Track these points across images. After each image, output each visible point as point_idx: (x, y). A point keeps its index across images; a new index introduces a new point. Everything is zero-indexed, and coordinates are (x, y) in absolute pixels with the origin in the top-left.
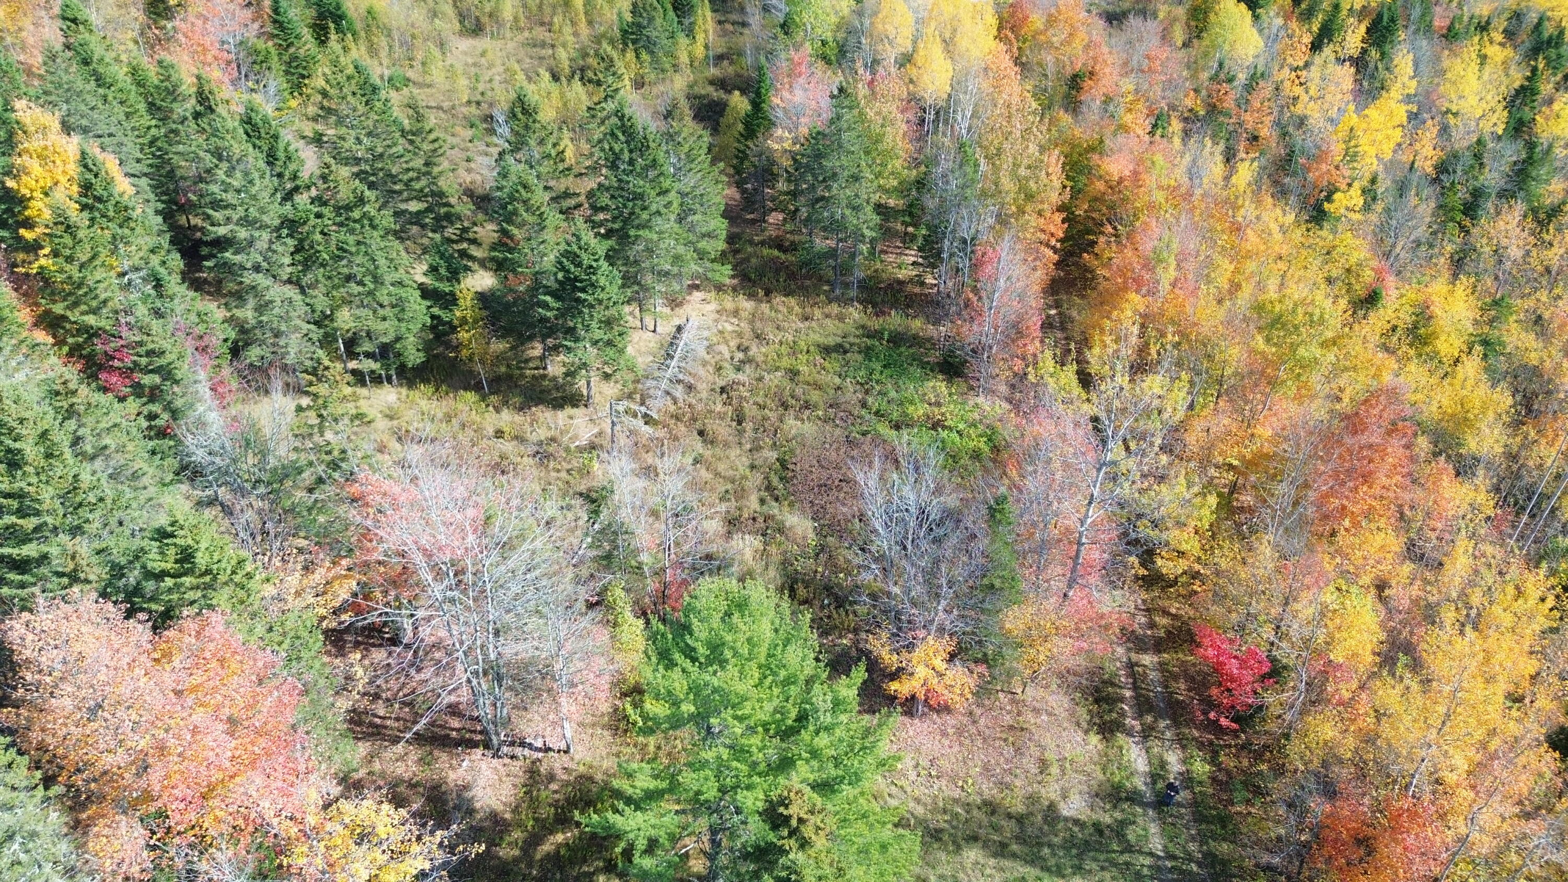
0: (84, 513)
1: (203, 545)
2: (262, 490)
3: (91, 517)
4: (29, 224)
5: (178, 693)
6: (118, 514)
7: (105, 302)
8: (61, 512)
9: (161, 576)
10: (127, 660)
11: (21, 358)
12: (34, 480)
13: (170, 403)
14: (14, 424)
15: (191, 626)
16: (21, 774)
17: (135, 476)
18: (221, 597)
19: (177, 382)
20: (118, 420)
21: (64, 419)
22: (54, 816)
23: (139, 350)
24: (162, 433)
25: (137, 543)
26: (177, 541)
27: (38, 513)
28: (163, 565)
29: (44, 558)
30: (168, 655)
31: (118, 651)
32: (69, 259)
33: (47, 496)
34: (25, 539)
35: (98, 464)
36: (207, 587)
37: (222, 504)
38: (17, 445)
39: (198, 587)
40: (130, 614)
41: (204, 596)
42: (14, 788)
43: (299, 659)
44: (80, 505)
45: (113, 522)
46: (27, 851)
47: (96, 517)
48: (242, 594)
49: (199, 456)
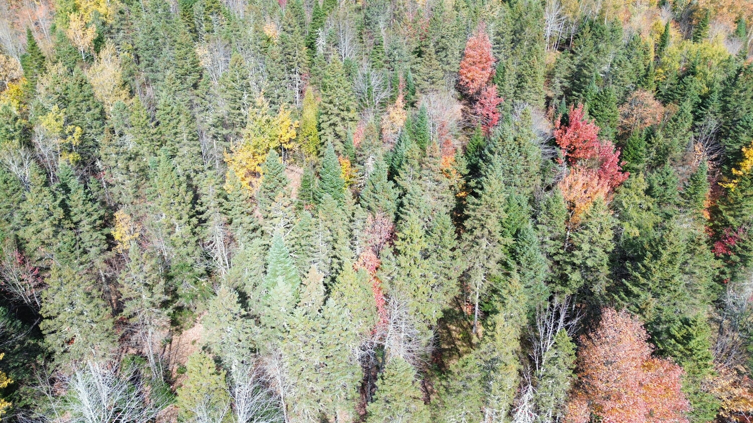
0: (665, 291)
1: (698, 339)
2: (744, 334)
3: (666, 294)
4: (738, 168)
5: (641, 384)
6: (678, 301)
7: (743, 215)
8: (657, 285)
9: (673, 337)
10: (634, 356)
11: (691, 219)
12: (657, 267)
13: (736, 272)
14: (667, 243)
15: (667, 365)
16: (570, 361)
17: (696, 291)
18: (688, 365)
19: (746, 266)
20: (708, 266)
21: (688, 252)
22: (568, 383)
23: (741, 243)
24: (721, 282)
25: (674, 316)
26: (690, 329)
27: (648, 279)
28: (676, 333)
29: (638, 296)
30: (649, 367)
31: (633, 350)
32: (742, 191)
33: (658, 275)
34: (637, 285)
35: (686, 277)
36: (685, 355)
37: (721, 327)
38: (662, 251)
39: (682, 352)
40: (649, 341)
41: (681, 358)
42: (565, 363)
43: (697, 416)
44: (666, 287)
45: (673, 302)
46: (552, 386)
47: (668, 296)
48: (697, 370)
49: (729, 301)
